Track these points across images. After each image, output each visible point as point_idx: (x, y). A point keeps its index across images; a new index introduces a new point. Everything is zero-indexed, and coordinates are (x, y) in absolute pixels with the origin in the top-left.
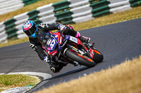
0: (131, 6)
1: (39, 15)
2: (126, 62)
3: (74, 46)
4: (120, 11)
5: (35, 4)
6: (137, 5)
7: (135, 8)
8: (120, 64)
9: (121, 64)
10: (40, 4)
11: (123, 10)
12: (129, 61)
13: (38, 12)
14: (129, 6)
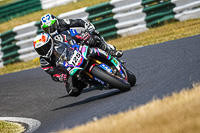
0: (148, 26)
1: (16, 37)
13: (15, 34)
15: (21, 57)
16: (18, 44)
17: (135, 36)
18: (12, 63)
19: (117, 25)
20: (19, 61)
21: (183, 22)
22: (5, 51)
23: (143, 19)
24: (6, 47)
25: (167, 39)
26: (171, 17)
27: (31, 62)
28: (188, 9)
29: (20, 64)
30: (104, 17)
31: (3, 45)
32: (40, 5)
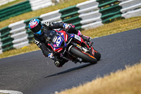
0: (103, 23)
1: (11, 32)
2: (97, 79)
3: (78, 44)
4: (92, 28)
5: (7, 21)
6: (109, 22)
7: (106, 25)
8: (91, 81)
9: (93, 82)
10: (12, 21)
11: (95, 27)
12: (100, 79)
13: (10, 29)
14: (101, 22)
15: (14, 46)
16: (12, 36)
17: (94, 30)
18: (8, 50)
19: (81, 22)
20: (13, 49)
21: (127, 20)
22: (3, 42)
23: (99, 17)
24: (4, 39)
25: (115, 31)
26: (119, 15)
27: (20, 50)
28: (131, 10)
29: (13, 51)
30: (72, 16)
31: (2, 38)
32: (30, 7)
